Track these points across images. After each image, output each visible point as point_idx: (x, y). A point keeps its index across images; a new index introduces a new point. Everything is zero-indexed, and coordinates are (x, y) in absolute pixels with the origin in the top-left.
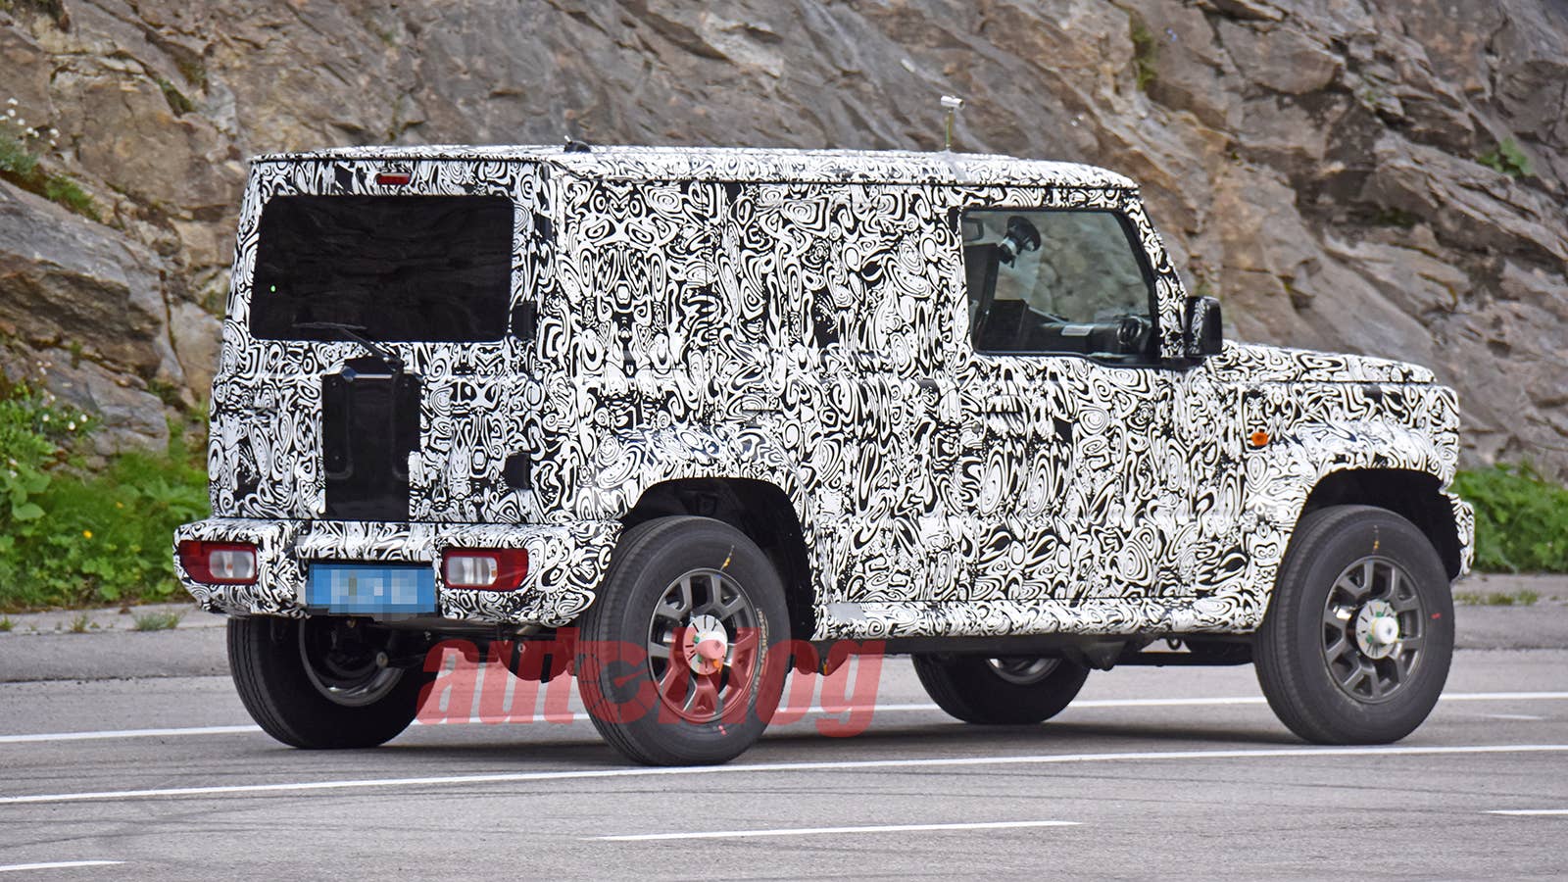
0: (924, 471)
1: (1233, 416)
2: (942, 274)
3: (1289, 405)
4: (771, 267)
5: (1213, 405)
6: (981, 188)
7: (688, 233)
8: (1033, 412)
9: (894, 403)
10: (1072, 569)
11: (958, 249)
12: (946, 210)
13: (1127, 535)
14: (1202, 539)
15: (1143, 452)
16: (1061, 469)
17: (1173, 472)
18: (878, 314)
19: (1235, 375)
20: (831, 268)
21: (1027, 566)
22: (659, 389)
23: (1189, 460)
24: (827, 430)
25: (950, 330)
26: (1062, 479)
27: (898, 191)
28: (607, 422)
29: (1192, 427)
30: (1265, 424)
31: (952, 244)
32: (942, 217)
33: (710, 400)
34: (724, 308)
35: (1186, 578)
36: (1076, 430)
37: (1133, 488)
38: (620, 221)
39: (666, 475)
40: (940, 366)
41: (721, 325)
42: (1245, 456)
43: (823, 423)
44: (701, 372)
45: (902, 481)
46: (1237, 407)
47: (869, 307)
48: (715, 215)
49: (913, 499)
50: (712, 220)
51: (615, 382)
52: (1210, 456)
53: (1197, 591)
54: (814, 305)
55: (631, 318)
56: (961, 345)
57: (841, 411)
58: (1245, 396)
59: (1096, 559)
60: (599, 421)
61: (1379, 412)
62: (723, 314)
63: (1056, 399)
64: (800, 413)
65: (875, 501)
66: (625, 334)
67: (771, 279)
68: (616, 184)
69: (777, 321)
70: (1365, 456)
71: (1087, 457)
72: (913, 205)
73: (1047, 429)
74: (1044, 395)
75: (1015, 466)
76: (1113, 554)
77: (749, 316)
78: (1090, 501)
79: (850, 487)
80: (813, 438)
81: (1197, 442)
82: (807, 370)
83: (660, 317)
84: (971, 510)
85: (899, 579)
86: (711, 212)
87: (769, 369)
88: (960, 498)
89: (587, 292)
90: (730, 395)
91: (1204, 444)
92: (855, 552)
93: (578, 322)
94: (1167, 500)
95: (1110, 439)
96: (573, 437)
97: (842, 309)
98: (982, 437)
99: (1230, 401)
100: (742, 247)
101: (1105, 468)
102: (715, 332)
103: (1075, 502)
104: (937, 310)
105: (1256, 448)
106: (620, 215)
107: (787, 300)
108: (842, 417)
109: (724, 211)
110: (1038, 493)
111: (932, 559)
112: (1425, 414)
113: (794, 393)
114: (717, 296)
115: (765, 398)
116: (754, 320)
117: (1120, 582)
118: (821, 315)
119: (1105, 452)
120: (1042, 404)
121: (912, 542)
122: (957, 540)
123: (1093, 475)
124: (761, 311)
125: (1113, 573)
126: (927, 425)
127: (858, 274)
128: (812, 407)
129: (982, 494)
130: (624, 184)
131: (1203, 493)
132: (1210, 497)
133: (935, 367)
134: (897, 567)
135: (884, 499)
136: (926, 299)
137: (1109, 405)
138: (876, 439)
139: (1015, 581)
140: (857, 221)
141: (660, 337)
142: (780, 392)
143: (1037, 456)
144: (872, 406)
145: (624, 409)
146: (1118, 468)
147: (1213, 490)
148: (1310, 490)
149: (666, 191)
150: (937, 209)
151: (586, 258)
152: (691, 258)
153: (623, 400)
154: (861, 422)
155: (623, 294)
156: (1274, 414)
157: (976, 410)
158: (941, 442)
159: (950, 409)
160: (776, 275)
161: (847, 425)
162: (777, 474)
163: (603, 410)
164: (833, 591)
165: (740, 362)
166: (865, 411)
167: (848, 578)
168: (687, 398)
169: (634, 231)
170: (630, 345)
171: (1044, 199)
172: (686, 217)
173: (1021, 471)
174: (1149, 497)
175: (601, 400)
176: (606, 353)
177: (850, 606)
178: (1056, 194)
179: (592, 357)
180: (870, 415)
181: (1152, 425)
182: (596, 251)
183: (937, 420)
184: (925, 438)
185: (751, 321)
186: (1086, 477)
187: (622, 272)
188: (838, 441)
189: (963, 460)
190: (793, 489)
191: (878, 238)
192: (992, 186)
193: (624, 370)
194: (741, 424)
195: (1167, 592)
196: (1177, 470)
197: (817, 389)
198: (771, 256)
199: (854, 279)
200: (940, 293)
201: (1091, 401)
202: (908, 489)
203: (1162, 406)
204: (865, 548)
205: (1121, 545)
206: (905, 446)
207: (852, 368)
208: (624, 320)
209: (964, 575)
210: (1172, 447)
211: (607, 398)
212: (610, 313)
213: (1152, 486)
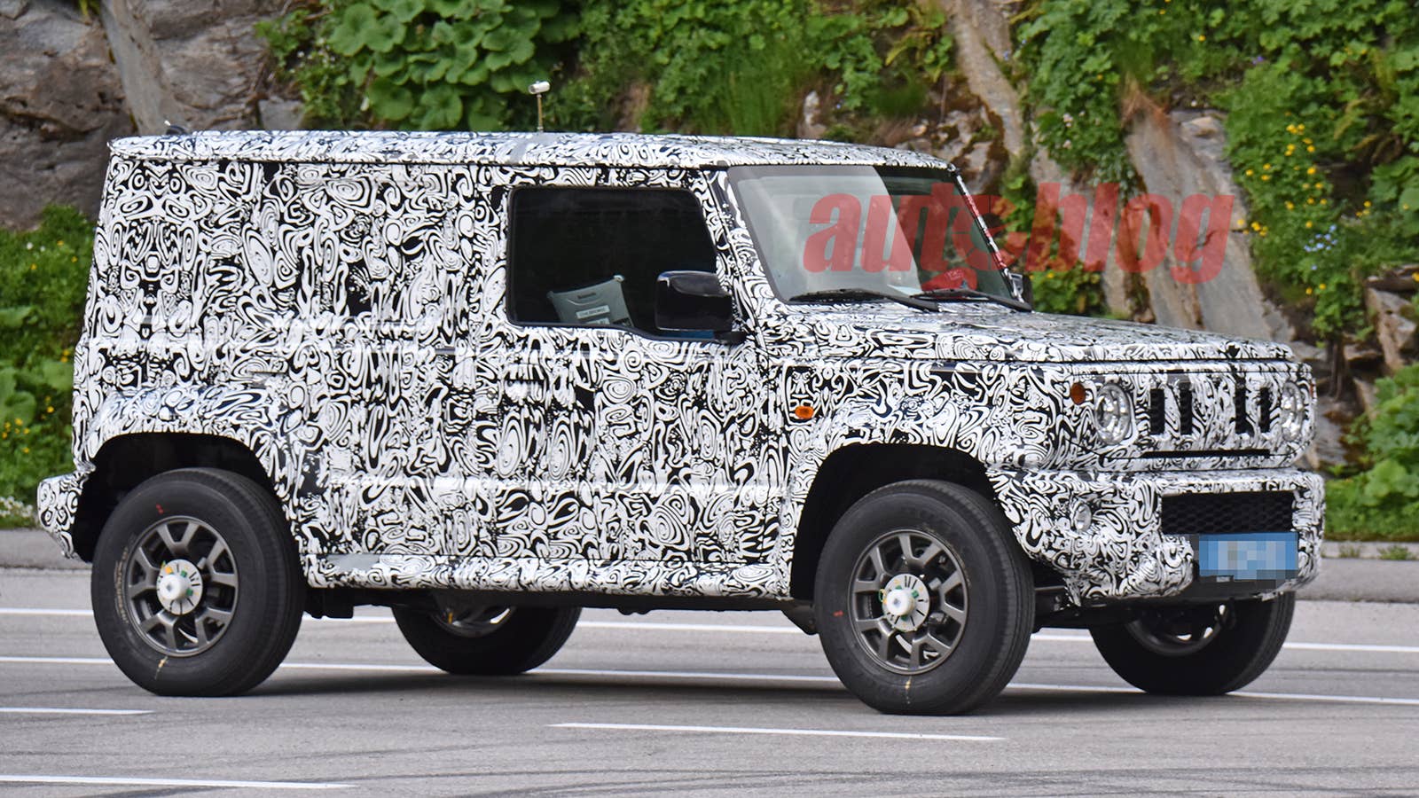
0: (436, 434)
1: (775, 389)
2: (476, 248)
3: (840, 380)
4: (309, 240)
5: (753, 379)
6: (532, 167)
7: (219, 209)
8: (552, 380)
9: (405, 369)
10: (600, 532)
11: (498, 226)
12: (490, 189)
13: (655, 500)
14: (739, 507)
15: (672, 422)
16: (582, 436)
17: (707, 441)
18: (414, 286)
19: (787, 349)
20: (370, 242)
21: (550, 527)
22: (167, 351)
23: (723, 431)
24: (333, 392)
25: (478, 301)
26: (584, 446)
27: (441, 172)
28: (113, 380)
29: (728, 399)
30: (811, 398)
31: (491, 220)
32: (484, 195)
33: (217, 362)
34: (244, 277)
35: (728, 544)
36: (598, 399)
37: (662, 456)
38: (158, 197)
39: (125, 428)
40: (464, 335)
41: (240, 293)
42: (787, 428)
43: (329, 385)
44: (215, 336)
45: (413, 442)
46: (780, 381)
47: (406, 279)
48: (248, 192)
49: (425, 459)
50: (244, 197)
51: (128, 343)
52: (748, 427)
53: (745, 557)
54: (349, 276)
55: (157, 285)
56: (489, 315)
57: (349, 375)
58: (790, 370)
59: (624, 523)
60: (106, 378)
61: (945, 388)
62: (244, 282)
63: (580, 369)
64: (306, 376)
65: (385, 459)
66: (150, 300)
67: (307, 251)
68: (157, 163)
69: (308, 290)
70: (883, 431)
71: (610, 425)
72: (454, 184)
73: (567, 397)
74: (567, 365)
75: (532, 431)
76: (641, 518)
77: (280, 285)
78: (616, 467)
79: (359, 445)
80: (319, 399)
81: (733, 413)
82: (323, 335)
83: (186, 285)
84: (489, 471)
85: (415, 533)
86: (245, 188)
87: (284, 335)
88: (475, 460)
89: (114, 262)
90: (237, 358)
91: (740, 416)
92: (365, 506)
93: (103, 289)
94: (702, 469)
95: (636, 408)
96: (83, 392)
97: (376, 280)
98: (497, 402)
99: (772, 375)
100: (281, 222)
101: (631, 436)
102: (234, 300)
103: (599, 467)
104: (466, 282)
105: (799, 421)
106: (159, 192)
107: (321, 271)
108: (350, 380)
109: (258, 188)
110: (559, 456)
111: (447, 517)
112: (1003, 392)
113: (302, 357)
114: (239, 266)
115: (268, 362)
116: (285, 290)
117: (656, 546)
118: (355, 285)
119: (631, 420)
120: (564, 373)
121: (423, 500)
122: (471, 499)
123: (618, 442)
124: (293, 281)
125: (646, 536)
126: (437, 391)
127: (398, 248)
128: (319, 371)
129: (499, 456)
130: (164, 163)
131: (741, 463)
132: (749, 467)
133: (458, 335)
134: (411, 523)
135: (395, 458)
136: (455, 272)
137: (638, 376)
138: (384, 402)
139: (539, 540)
140: (403, 198)
141: (185, 303)
142: (288, 357)
143: (556, 423)
144: (382, 370)
145: (130, 368)
146: (646, 436)
147: (752, 460)
148: (820, 463)
149: (204, 170)
150: (481, 188)
151: (117, 231)
152: (218, 232)
153: (130, 360)
154: (369, 385)
155: (153, 264)
156: (821, 388)
157: (492, 377)
158: (453, 406)
159: (464, 375)
160: (312, 249)
161: (355, 388)
162: (240, 431)
163: (111, 368)
164: (350, 543)
165: (256, 328)
166: (374, 375)
167: (361, 531)
168: (194, 360)
169: (171, 207)
170: (154, 310)
171: (598, 178)
172: (219, 194)
173: (540, 437)
174: (681, 465)
175: (109, 360)
176: (125, 317)
177: (371, 557)
178: (613, 174)
179: (111, 321)
180: (379, 380)
181: (683, 396)
182: (127, 225)
183: (450, 387)
184: (436, 402)
185: (282, 291)
186: (610, 444)
187: (154, 244)
188: (345, 404)
189: (477, 424)
190: (258, 445)
191: (423, 214)
192: (543, 166)
193: (140, 333)
194: (246, 385)
195: (712, 557)
196: (710, 438)
197: (327, 354)
198: (310, 230)
199: (392, 253)
200: (472, 266)
201: (618, 372)
202: (420, 449)
203: (697, 377)
204: (375, 503)
205: (649, 511)
206: (415, 409)
207: (371, 336)
208: (151, 288)
209: (484, 534)
210: (704, 418)
211: (116, 358)
212: (137, 281)
213: (683, 454)
